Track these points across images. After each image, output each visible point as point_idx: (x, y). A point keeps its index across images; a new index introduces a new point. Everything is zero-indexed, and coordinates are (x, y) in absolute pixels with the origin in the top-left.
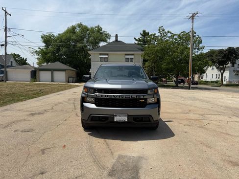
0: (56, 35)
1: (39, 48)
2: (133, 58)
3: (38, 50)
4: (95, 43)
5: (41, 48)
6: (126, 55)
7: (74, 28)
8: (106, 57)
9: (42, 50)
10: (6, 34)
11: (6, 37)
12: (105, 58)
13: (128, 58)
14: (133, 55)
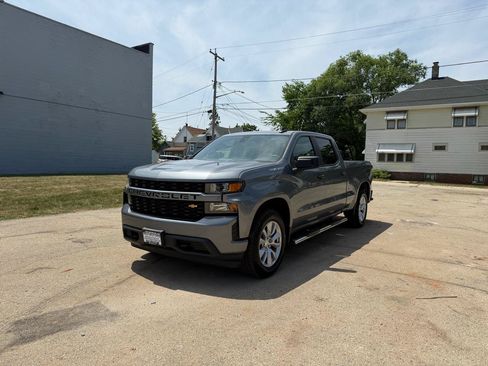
0: (307, 82)
1: (277, 112)
2: (475, 117)
3: (275, 115)
4: (387, 89)
5: (282, 111)
6: (455, 109)
7: (342, 64)
8: (401, 117)
9: (281, 115)
10: (215, 92)
11: (215, 97)
12: (399, 120)
13: (462, 117)
14: (476, 108)
